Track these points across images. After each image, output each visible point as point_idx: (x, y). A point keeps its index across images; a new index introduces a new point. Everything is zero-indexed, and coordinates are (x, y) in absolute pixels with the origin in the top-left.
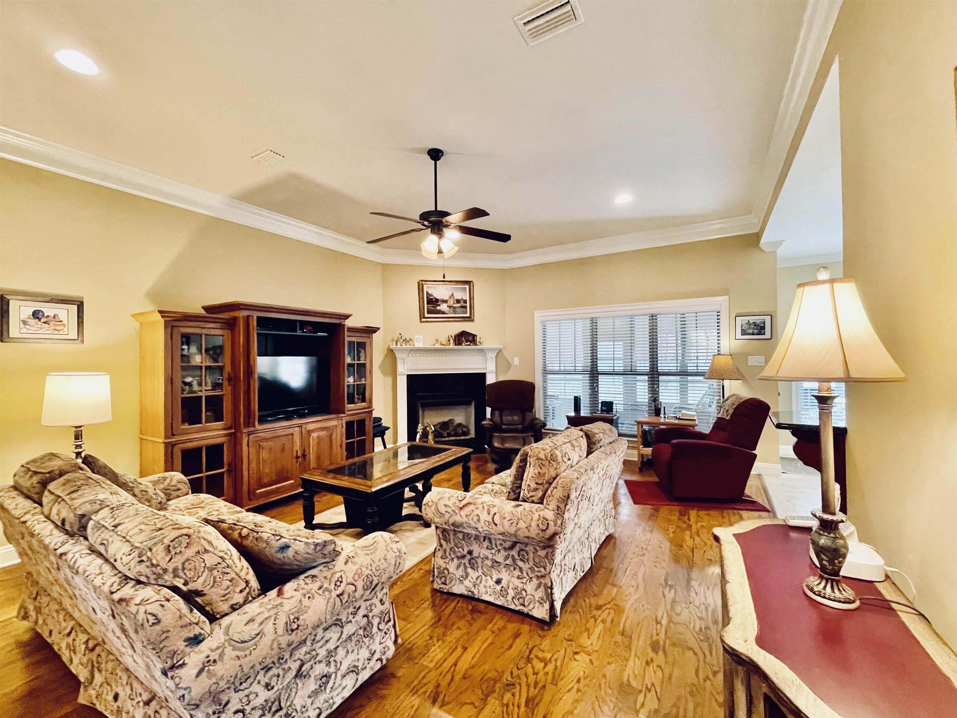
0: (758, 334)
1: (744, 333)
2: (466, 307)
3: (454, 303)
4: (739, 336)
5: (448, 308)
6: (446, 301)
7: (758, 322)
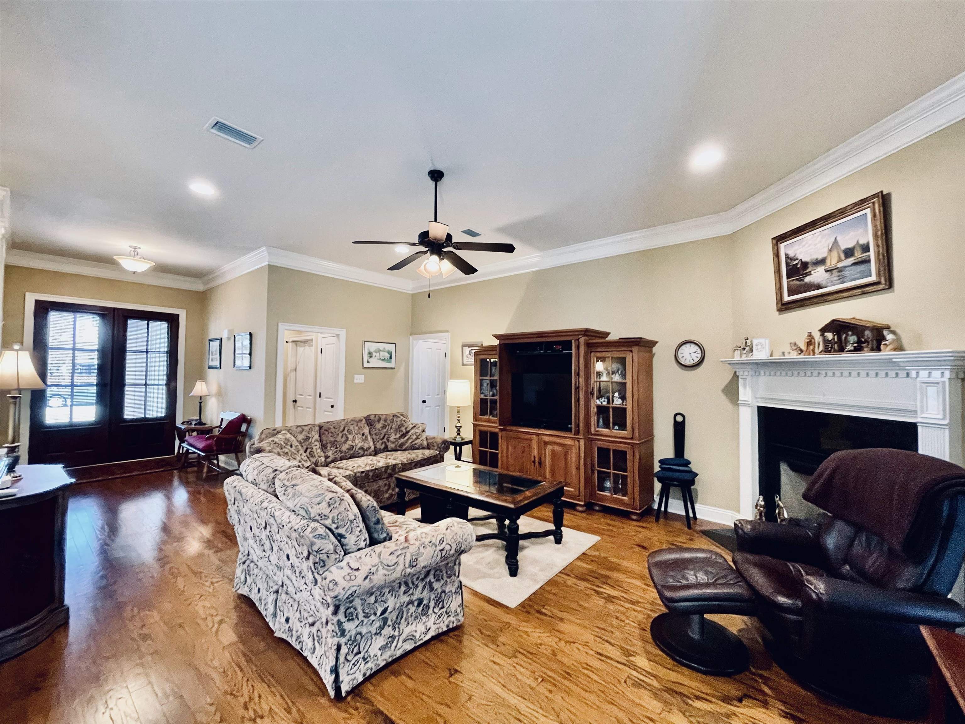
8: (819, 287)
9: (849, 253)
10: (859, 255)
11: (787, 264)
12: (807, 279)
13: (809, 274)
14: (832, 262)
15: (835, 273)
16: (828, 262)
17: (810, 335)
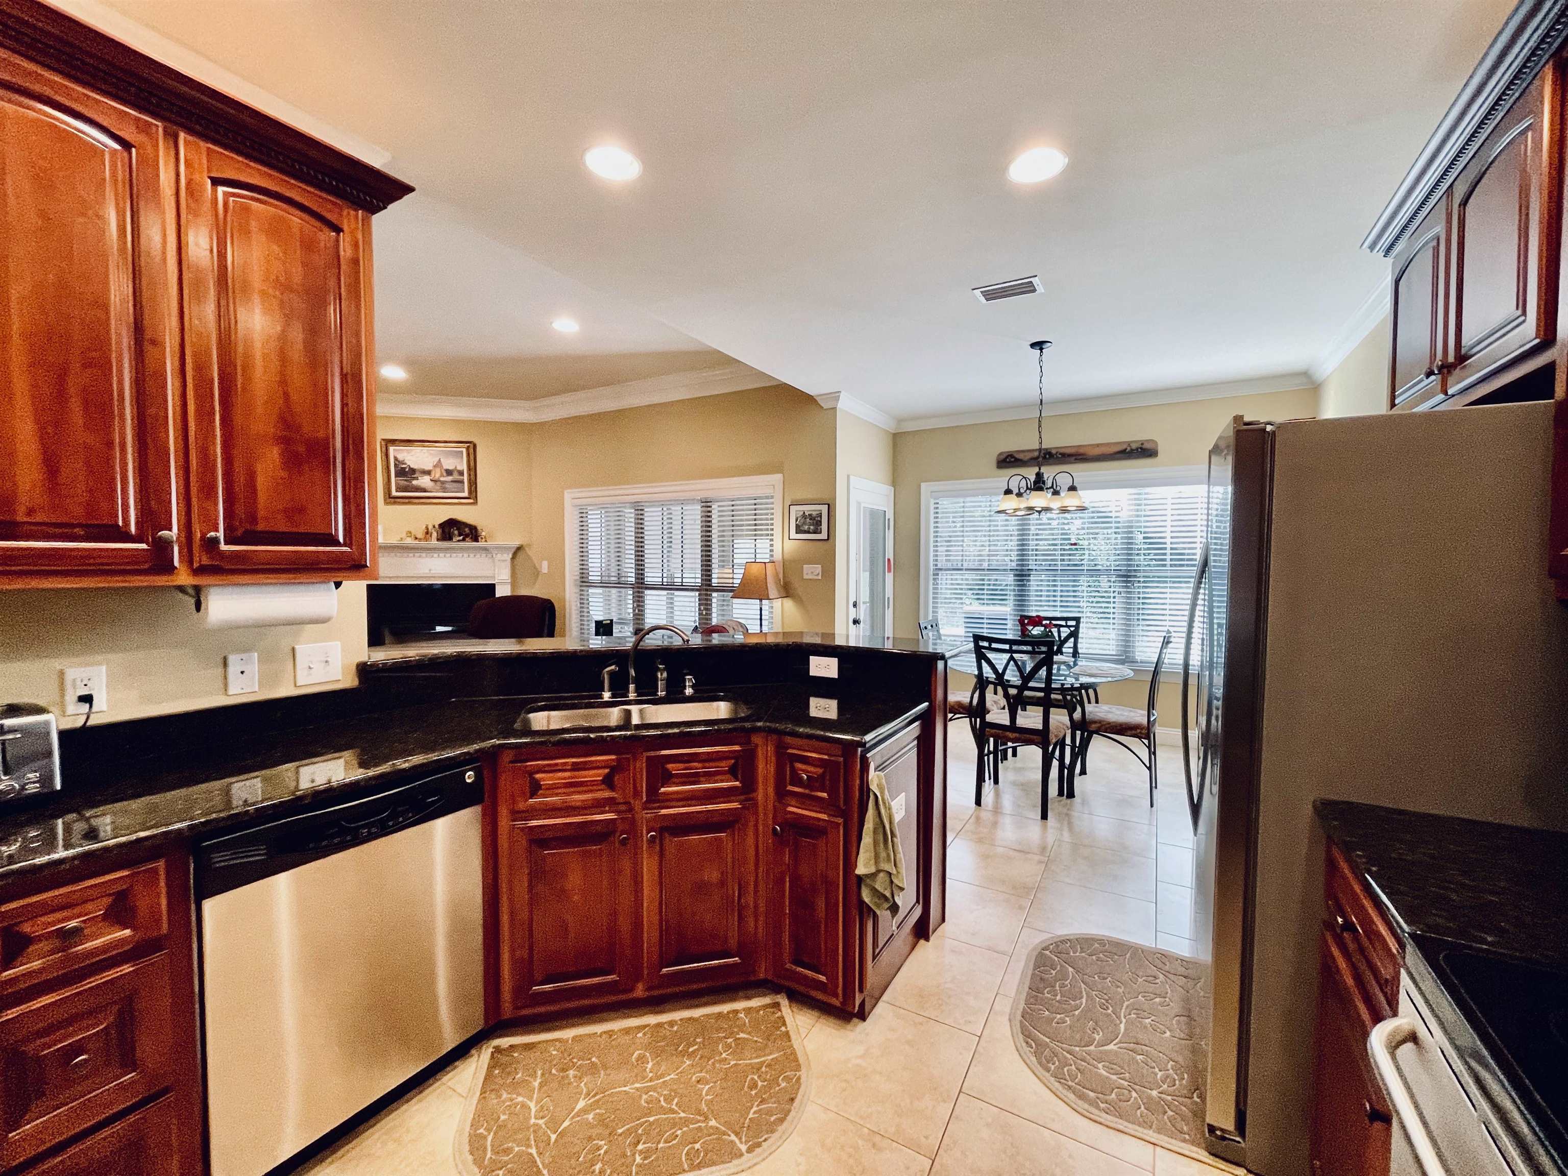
0: (815, 533)
1: (799, 530)
2: (462, 482)
3: (442, 475)
4: (793, 535)
5: (432, 484)
6: (428, 473)
7: (814, 513)
8: (425, 491)
9: (449, 472)
10: (456, 476)
11: (395, 465)
12: (415, 482)
13: (417, 479)
14: (437, 474)
15: (439, 483)
16: (433, 474)
17: (427, 528)
